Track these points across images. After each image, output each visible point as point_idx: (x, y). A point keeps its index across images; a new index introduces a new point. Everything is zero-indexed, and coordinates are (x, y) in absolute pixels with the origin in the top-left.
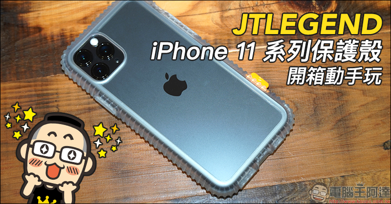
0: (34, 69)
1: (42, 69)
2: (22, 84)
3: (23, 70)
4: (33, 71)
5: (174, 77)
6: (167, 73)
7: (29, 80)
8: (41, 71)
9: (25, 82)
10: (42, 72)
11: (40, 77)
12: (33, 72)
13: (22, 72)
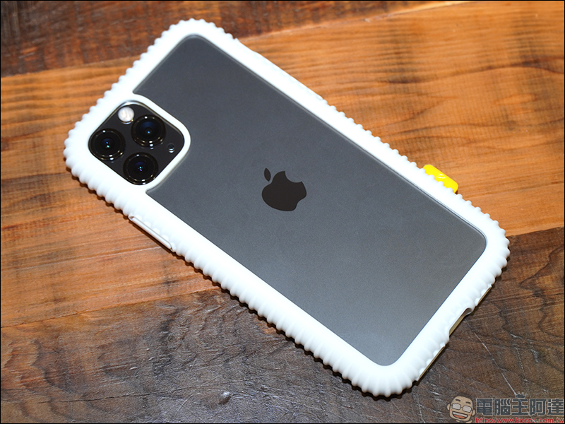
0: (113, 43)
1: (128, 43)
2: (94, 71)
3: (93, 46)
4: (112, 47)
5: (281, 176)
6: (266, 169)
7: (108, 62)
8: (127, 46)
9: (98, 67)
10: (128, 49)
11: (125, 56)
12: (113, 50)
13: (92, 50)
